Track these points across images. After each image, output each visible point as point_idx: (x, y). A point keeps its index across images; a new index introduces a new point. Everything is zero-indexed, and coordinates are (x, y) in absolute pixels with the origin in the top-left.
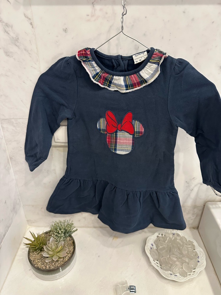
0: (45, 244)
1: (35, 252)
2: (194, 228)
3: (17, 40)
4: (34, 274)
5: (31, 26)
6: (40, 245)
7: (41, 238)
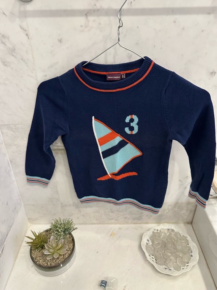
0: (46, 243)
1: (36, 250)
2: (188, 223)
3: (14, 51)
4: (36, 271)
5: (26, 37)
6: (41, 243)
7: (42, 236)
